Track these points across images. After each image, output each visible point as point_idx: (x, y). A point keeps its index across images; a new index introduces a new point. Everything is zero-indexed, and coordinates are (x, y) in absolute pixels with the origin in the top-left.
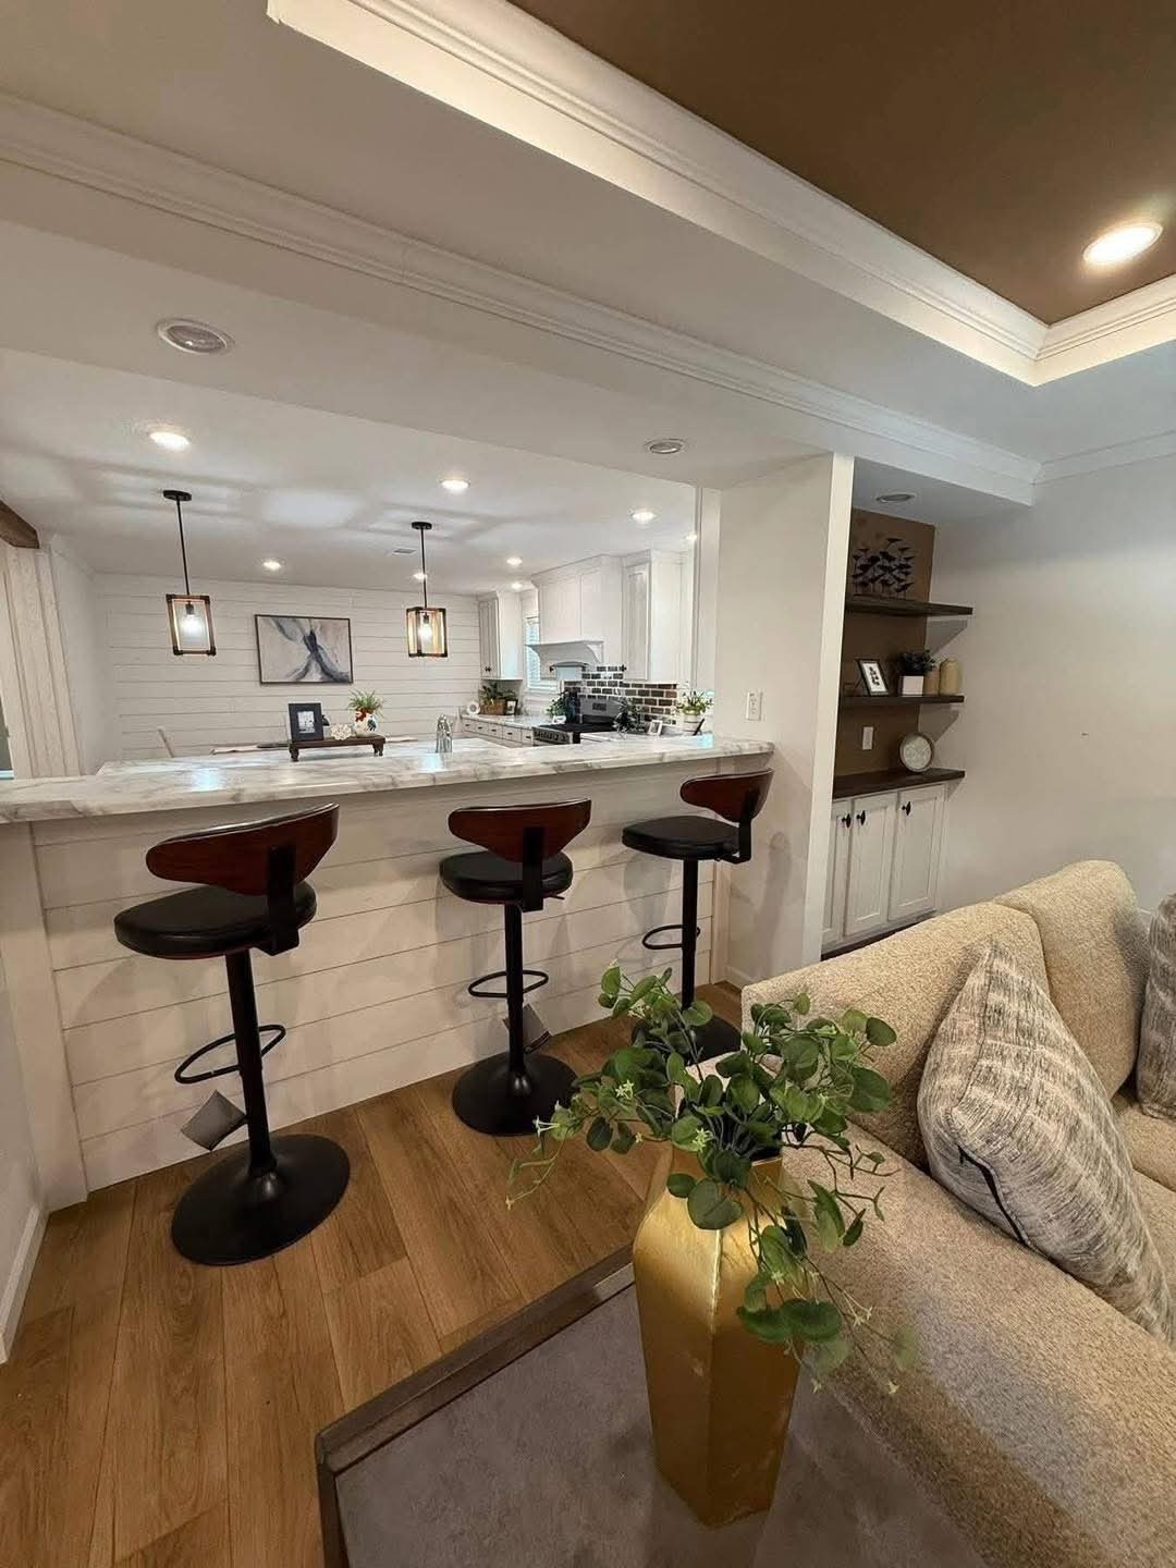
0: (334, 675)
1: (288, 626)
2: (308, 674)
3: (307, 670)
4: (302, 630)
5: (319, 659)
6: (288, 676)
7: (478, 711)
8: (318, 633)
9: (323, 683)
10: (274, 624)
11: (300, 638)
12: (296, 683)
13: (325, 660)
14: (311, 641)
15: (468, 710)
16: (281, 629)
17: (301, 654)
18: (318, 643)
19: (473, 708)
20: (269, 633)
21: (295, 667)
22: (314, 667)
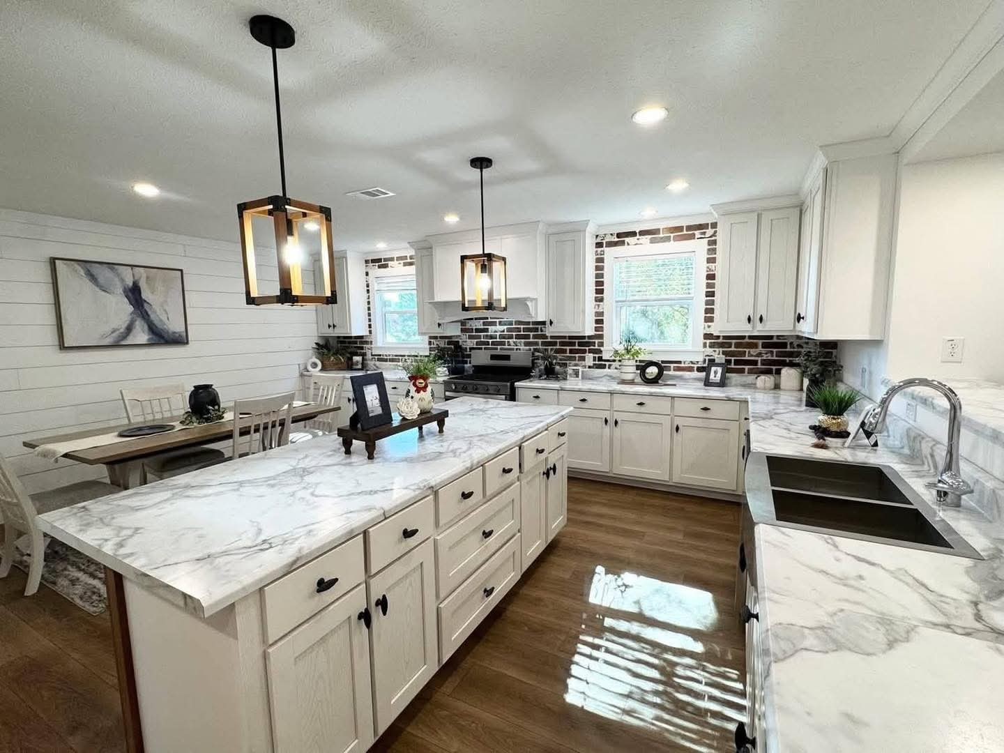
0: (166, 336)
1: (103, 274)
2: (131, 334)
3: (129, 329)
4: (122, 280)
5: (145, 316)
6: (103, 337)
7: (320, 367)
8: (143, 285)
9: (149, 345)
10: (82, 272)
11: (120, 291)
12: (116, 345)
13: (152, 317)
14: (134, 294)
15: (310, 368)
16: (93, 278)
17: (122, 310)
18: (144, 296)
19: (315, 365)
20: (73, 284)
21: (114, 326)
22: (140, 325)
